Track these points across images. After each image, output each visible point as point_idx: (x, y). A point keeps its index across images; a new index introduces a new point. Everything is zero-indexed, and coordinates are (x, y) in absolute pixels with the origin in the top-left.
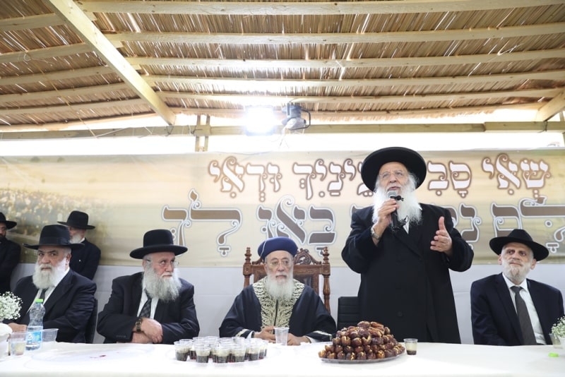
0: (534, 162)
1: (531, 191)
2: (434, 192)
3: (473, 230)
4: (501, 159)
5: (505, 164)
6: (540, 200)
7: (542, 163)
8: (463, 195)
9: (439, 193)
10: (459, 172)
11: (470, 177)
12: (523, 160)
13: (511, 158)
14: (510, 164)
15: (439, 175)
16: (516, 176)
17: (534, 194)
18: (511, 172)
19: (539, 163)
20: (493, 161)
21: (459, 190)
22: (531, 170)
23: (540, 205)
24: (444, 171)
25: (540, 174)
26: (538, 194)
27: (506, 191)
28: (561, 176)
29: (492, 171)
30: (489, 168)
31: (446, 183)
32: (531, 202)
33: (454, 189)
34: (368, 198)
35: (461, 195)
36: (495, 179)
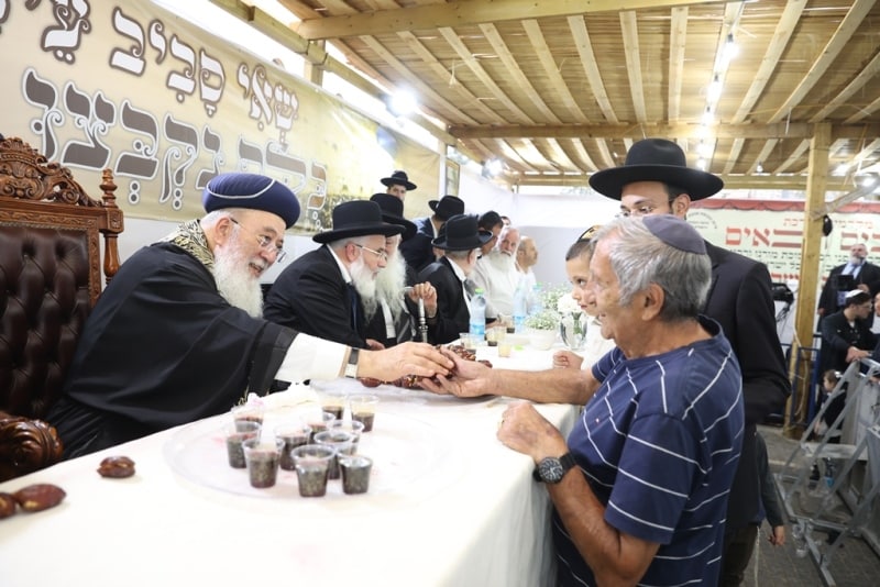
0: (288, 93)
1: (278, 131)
2: (173, 93)
3: (213, 172)
4: (258, 74)
5: (261, 82)
6: (285, 146)
7: (293, 97)
8: (210, 113)
9: (180, 97)
10: (211, 73)
11: (222, 86)
12: (278, 84)
13: (269, 75)
14: (266, 84)
15: (185, 65)
16: (269, 104)
17: (281, 137)
18: (265, 97)
19: (290, 95)
20: (250, 73)
21: (207, 102)
22: (283, 103)
23: (284, 154)
24: (192, 62)
25: (290, 110)
26: (284, 137)
27: (255, 123)
28: (305, 121)
29: (247, 86)
30: (244, 80)
31: (193, 83)
32: (276, 149)
33: (202, 99)
34: (64, 64)
35: (208, 110)
36: (248, 101)
